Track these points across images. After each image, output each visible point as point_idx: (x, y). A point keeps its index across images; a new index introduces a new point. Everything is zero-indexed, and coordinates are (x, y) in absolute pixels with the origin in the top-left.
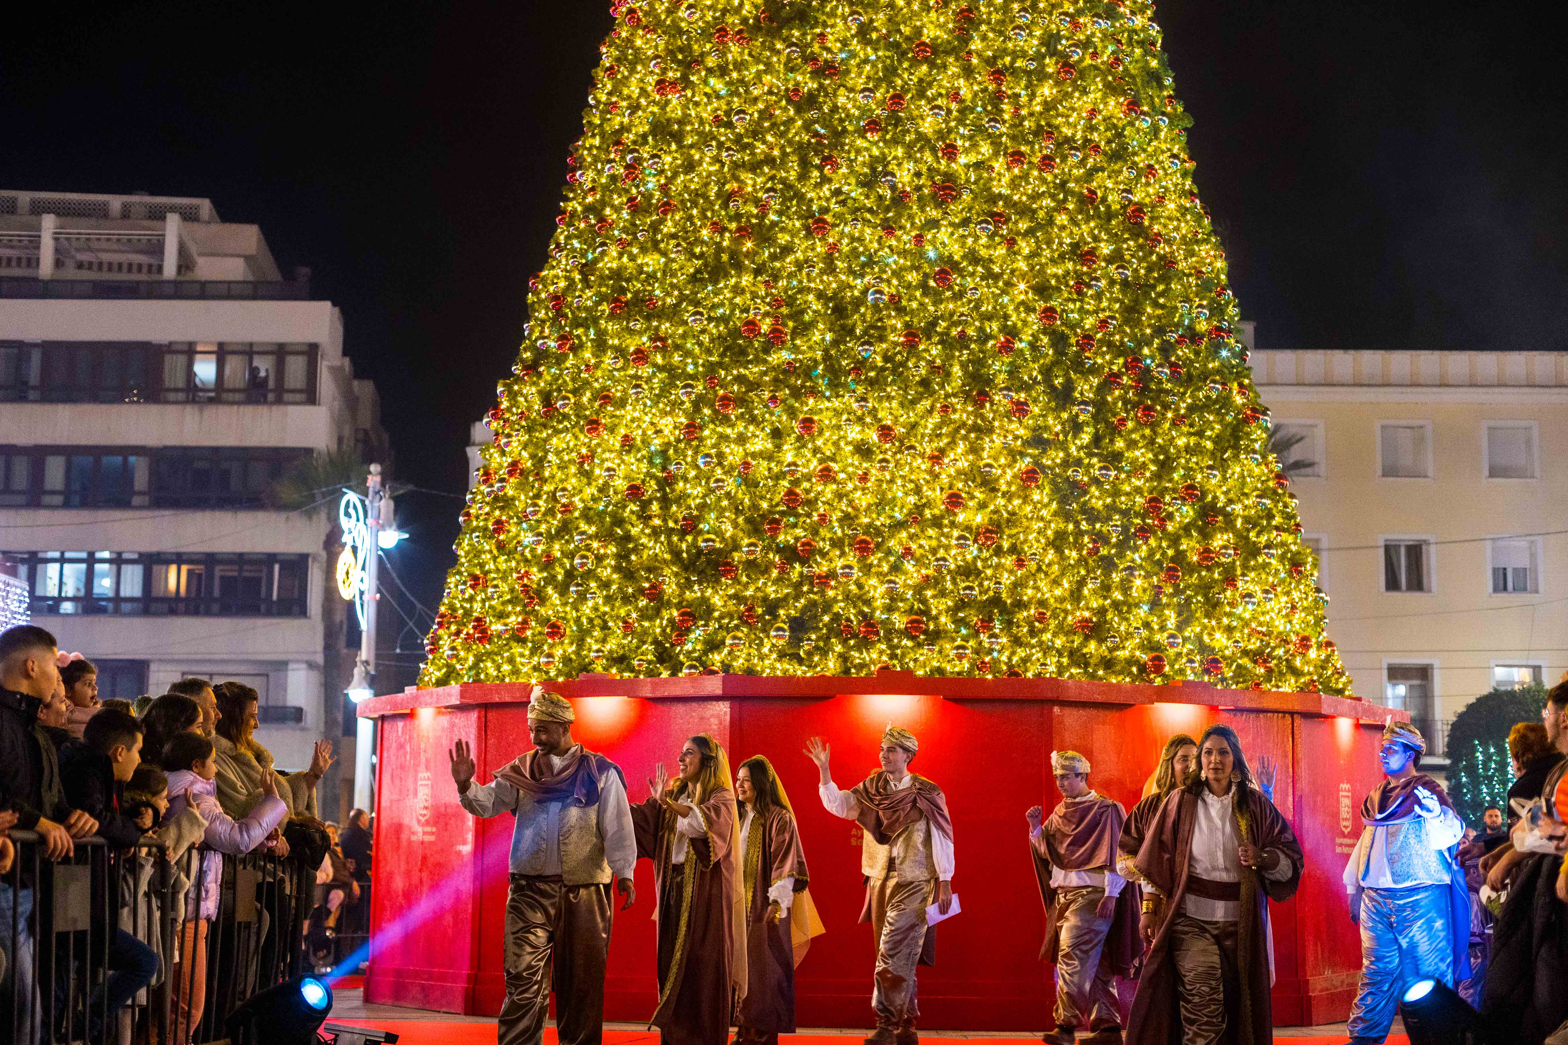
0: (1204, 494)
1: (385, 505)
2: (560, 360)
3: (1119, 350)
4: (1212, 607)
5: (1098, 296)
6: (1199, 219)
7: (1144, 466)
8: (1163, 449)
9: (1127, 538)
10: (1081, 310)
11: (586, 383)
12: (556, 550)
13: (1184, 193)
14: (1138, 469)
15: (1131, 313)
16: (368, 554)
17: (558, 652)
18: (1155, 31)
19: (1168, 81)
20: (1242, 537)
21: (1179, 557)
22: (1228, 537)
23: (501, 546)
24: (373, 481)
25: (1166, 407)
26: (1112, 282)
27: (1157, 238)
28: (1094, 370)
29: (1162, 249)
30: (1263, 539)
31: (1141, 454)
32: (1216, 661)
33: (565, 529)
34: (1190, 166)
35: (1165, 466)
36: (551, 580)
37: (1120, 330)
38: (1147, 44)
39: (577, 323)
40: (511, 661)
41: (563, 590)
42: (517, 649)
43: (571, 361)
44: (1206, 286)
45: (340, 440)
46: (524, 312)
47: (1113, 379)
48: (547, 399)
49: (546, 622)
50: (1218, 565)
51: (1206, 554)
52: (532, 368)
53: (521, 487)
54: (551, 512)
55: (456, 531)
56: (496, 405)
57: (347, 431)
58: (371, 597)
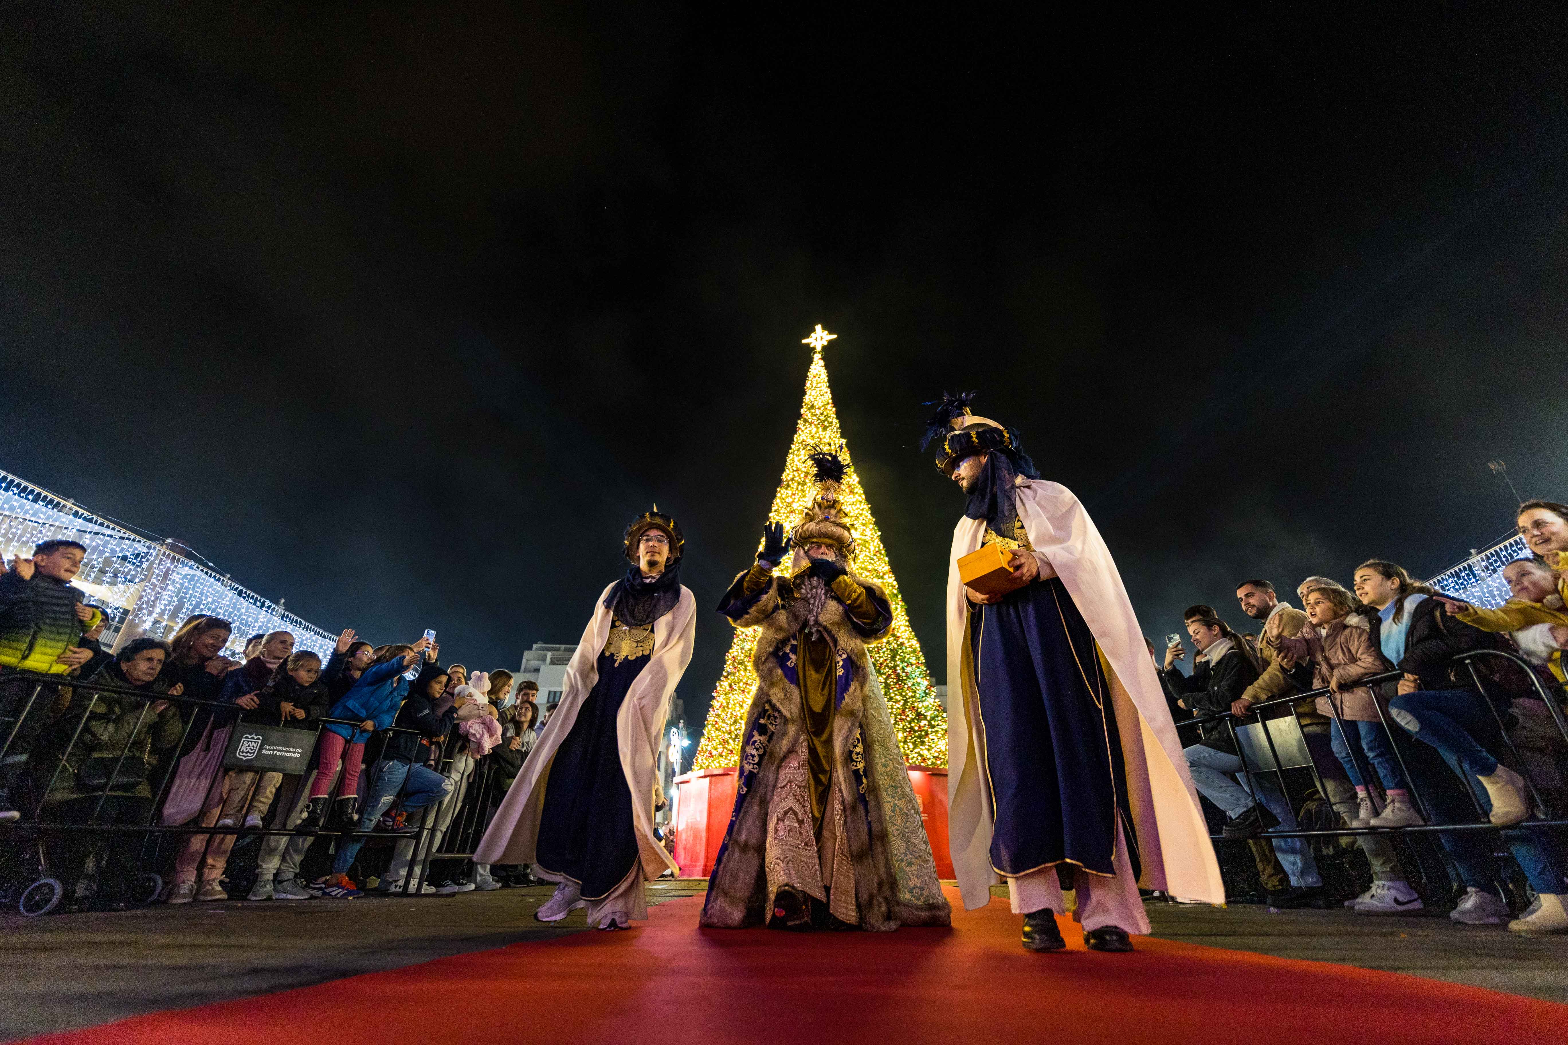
0: (918, 709)
1: (684, 733)
2: (734, 674)
3: (890, 668)
4: (923, 743)
5: (884, 653)
6: (911, 632)
7: (900, 701)
8: (905, 696)
9: (897, 721)
10: (879, 657)
11: (741, 680)
12: (733, 728)
13: (906, 626)
14: (897, 702)
15: (893, 658)
16: (679, 748)
17: (733, 759)
18: (895, 583)
19: (900, 596)
20: (929, 722)
21: (912, 728)
22: (926, 722)
23: (717, 729)
24: (681, 725)
25: (905, 684)
26: (887, 649)
27: (899, 637)
28: (883, 674)
29: (900, 640)
30: (936, 723)
31: (898, 698)
32: (924, 759)
33: (735, 722)
34: (907, 618)
35: (906, 702)
36: (731, 738)
37: (890, 662)
38: (893, 586)
39: (739, 664)
40: (719, 762)
41: (734, 740)
42: (721, 759)
43: (737, 674)
44: (914, 651)
45: (672, 716)
46: (725, 662)
47: (889, 676)
48: (730, 686)
49: (728, 750)
50: (923, 730)
51: (920, 727)
52: (726, 677)
53: (723, 711)
54: (731, 717)
55: (704, 726)
56: (716, 689)
57: (674, 715)
58: (679, 761)
